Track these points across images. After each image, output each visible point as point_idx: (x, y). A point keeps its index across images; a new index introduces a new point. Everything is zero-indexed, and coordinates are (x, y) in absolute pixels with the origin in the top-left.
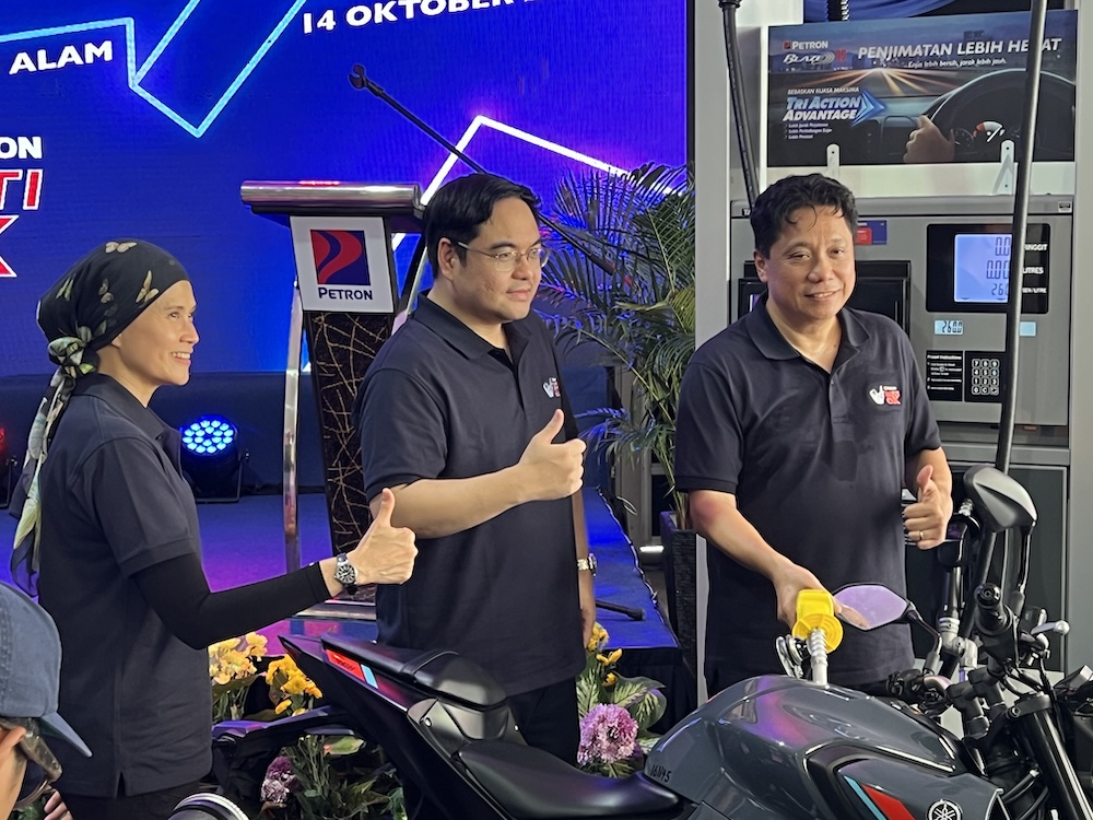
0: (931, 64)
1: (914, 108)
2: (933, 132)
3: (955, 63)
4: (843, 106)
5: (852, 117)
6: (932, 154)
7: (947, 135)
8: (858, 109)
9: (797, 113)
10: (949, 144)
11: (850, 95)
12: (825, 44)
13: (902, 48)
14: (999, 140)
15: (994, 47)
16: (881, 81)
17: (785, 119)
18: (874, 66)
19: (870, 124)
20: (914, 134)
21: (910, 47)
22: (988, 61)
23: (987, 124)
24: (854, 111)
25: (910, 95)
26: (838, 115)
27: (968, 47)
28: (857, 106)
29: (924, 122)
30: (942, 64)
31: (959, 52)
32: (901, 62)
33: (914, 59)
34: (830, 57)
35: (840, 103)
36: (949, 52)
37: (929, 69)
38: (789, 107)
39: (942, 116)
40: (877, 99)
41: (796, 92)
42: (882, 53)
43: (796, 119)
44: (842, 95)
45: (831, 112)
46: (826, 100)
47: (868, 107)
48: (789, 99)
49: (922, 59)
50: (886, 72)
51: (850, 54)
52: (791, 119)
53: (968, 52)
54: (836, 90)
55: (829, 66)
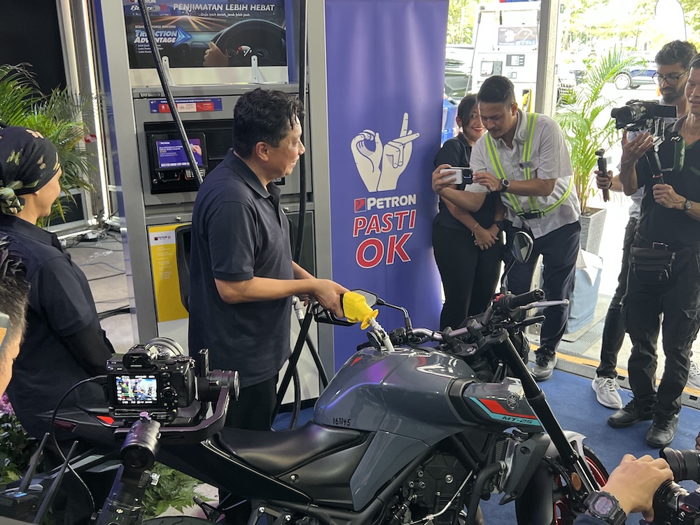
0: (213, 15)
1: (205, 38)
2: (217, 50)
3: (225, 14)
4: (168, 36)
5: (173, 42)
6: (217, 62)
7: (224, 52)
8: (177, 37)
9: (142, 39)
10: (226, 57)
11: (171, 30)
12: (154, 1)
13: (197, 5)
14: (250, 55)
15: (243, 7)
16: (187, 22)
17: (135, 42)
18: (182, 15)
19: (183, 46)
20: (208, 51)
21: (201, 5)
22: (241, 15)
23: (244, 47)
24: (175, 38)
25: (204, 31)
26: (165, 40)
27: (231, 7)
28: (175, 35)
29: (212, 45)
30: (218, 15)
31: (227, 9)
32: (197, 13)
33: (204, 12)
34: (158, 8)
35: (166, 34)
36: (221, 9)
37: (212, 17)
38: (137, 35)
39: (222, 42)
40: (185, 32)
41: (140, 27)
42: (186, 8)
43: (142, 42)
44: (167, 30)
45: (161, 39)
46: (158, 32)
47: (181, 36)
48: (136, 31)
49: (208, 12)
50: (190, 18)
51: (168, 7)
52: (139, 42)
53: (231, 9)
54: (163, 27)
55: (157, 13)
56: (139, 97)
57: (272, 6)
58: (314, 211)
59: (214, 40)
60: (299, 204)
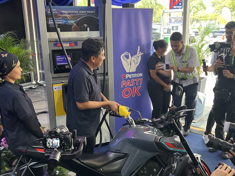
0: (75, 14)
1: (72, 22)
2: (76, 26)
3: (79, 14)
4: (60, 21)
5: (62, 23)
6: (76, 30)
7: (78, 26)
8: (63, 22)
9: (51, 22)
10: (79, 28)
11: (61, 19)
12: (55, 10)
13: (69, 11)
14: (87, 27)
15: (85, 12)
16: (66, 17)
17: (49, 23)
18: (65, 14)
19: (65, 25)
20: (73, 26)
21: (71, 11)
22: (84, 14)
23: (85, 25)
24: (62, 22)
25: (72, 20)
26: (59, 23)
28: (62, 21)
29: (74, 24)
31: (79, 12)
32: (69, 14)
33: (72, 13)
34: (56, 12)
35: (59, 21)
36: (77, 12)
37: (74, 15)
38: (50, 21)
39: (77, 23)
40: (66, 20)
41: (51, 18)
42: (66, 12)
43: (51, 23)
44: (59, 19)
45: (58, 22)
46: (57, 20)
47: (64, 21)
48: (49, 20)
49: (73, 13)
50: (67, 15)
51: (60, 12)
52: (50, 23)
53: (81, 12)
54: (58, 18)
55: (56, 14)
56: (50, 41)
57: (94, 11)
58: (108, 79)
59: (75, 23)
60: (103, 77)
